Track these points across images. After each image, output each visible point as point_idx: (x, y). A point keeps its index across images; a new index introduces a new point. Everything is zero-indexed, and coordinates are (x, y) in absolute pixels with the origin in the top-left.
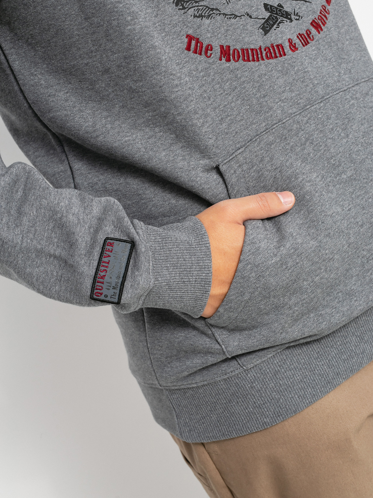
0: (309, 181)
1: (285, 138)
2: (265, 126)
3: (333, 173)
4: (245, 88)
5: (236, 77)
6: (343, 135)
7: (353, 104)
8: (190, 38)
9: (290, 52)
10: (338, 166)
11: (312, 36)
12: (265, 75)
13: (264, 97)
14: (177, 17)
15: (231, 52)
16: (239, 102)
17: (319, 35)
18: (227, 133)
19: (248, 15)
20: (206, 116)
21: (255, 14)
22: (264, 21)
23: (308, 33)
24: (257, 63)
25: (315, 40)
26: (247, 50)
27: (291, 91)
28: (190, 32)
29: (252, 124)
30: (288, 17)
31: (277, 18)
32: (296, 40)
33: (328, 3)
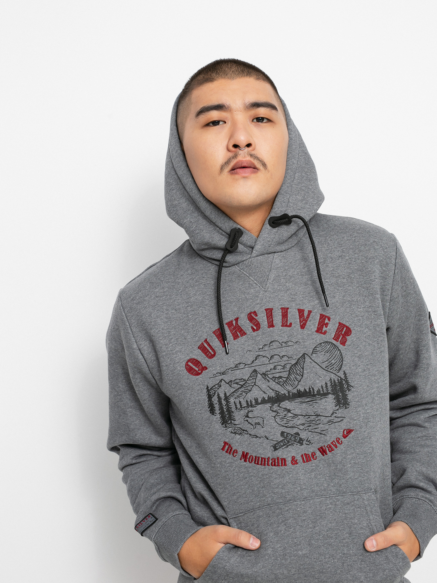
0: (272, 548)
1: (269, 516)
2: (259, 505)
3: (293, 548)
4: (252, 479)
5: (248, 471)
6: (311, 526)
7: (330, 508)
8: (225, 443)
9: (290, 464)
10: (298, 545)
11: (316, 457)
12: (267, 475)
13: (263, 487)
14: (221, 431)
15: (248, 457)
16: (246, 487)
17: (323, 457)
18: (236, 502)
19: (266, 437)
20: (226, 488)
21: (271, 437)
22: (276, 442)
23: (313, 454)
24: (263, 467)
25: (317, 460)
26: (259, 458)
27: (282, 488)
28: (227, 441)
29: (252, 501)
30: (301, 442)
31: (288, 442)
32: (299, 458)
33: (345, 437)
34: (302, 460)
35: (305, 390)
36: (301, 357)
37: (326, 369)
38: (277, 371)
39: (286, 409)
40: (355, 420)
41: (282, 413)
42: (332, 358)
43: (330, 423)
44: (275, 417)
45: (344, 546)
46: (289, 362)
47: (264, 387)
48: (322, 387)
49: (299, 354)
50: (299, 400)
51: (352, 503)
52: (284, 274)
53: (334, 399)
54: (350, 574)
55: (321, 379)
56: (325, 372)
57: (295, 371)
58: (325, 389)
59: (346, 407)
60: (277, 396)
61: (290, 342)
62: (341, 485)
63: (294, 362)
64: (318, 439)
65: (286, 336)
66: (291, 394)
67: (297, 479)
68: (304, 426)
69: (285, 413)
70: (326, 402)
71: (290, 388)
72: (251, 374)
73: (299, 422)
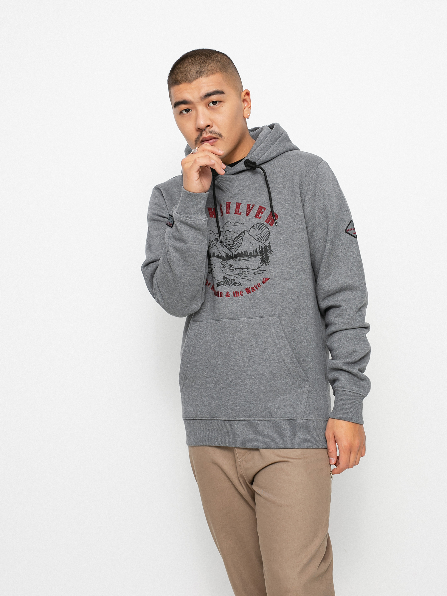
6: (231, 336)
7: (246, 326)
9: (225, 297)
11: (243, 294)
17: (248, 295)
21: (217, 278)
22: (219, 281)
23: (241, 292)
25: (243, 296)
30: (235, 284)
31: (227, 283)
32: (231, 294)
33: (264, 282)
34: (233, 295)
35: (242, 252)
36: (242, 232)
37: (257, 240)
38: (228, 241)
39: (230, 264)
40: (272, 272)
41: (227, 266)
42: (262, 233)
43: (255, 274)
44: (222, 267)
45: (252, 350)
46: (235, 235)
47: (220, 249)
48: (253, 251)
49: (242, 230)
51: (261, 323)
52: (243, 184)
53: (261, 258)
54: (252, 367)
55: (253, 246)
56: (256, 242)
57: (237, 241)
58: (255, 252)
59: (267, 264)
62: (255, 312)
63: (237, 235)
64: (246, 283)
65: (236, 220)
66: (234, 255)
67: (227, 306)
69: (229, 267)
70: (255, 260)
71: (233, 251)
72: (215, 239)
73: (236, 273)
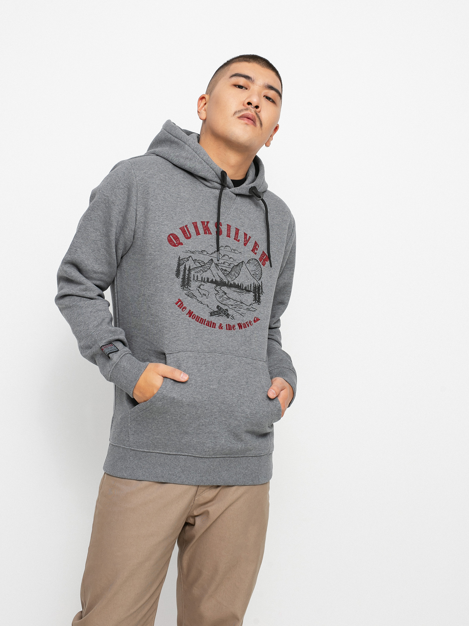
1: (196, 358)
2: (191, 349)
3: (208, 383)
4: (191, 330)
5: (190, 324)
6: (222, 371)
7: (237, 363)
8: (180, 300)
9: (218, 328)
10: (211, 381)
11: (235, 328)
12: (201, 330)
13: (197, 338)
14: (179, 290)
15: (193, 314)
16: (186, 334)
17: (239, 330)
18: (174, 343)
19: (207, 305)
20: (170, 332)
21: (211, 307)
22: (213, 311)
23: (234, 326)
24: (200, 324)
25: (235, 330)
26: (199, 317)
27: (209, 342)
28: (181, 299)
29: (186, 345)
30: (228, 315)
31: (220, 313)
32: (224, 326)
33: (255, 321)
34: (226, 328)
35: (238, 284)
36: (241, 263)
37: (253, 275)
38: (224, 265)
39: (224, 292)
40: (262, 314)
41: (221, 294)
42: (257, 270)
43: (248, 310)
44: (216, 294)
45: (241, 389)
46: (233, 263)
47: (214, 272)
48: (248, 286)
49: (240, 260)
50: (233, 289)
51: (251, 364)
53: (254, 296)
54: (241, 408)
55: (248, 280)
56: (251, 277)
57: (235, 270)
58: (249, 288)
59: (259, 303)
60: (221, 281)
61: (237, 251)
62: (246, 351)
63: (236, 264)
64: (238, 318)
65: (235, 246)
66: (229, 283)
67: (220, 339)
68: (232, 307)
69: (223, 294)
70: (248, 296)
71: (230, 280)
72: (209, 261)
73: (230, 303)
